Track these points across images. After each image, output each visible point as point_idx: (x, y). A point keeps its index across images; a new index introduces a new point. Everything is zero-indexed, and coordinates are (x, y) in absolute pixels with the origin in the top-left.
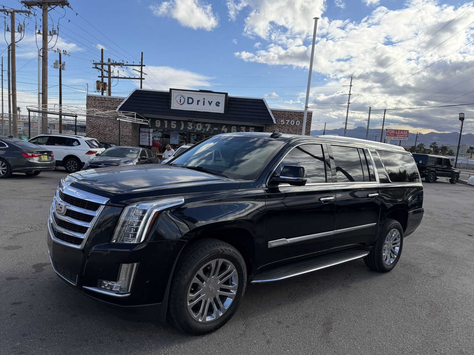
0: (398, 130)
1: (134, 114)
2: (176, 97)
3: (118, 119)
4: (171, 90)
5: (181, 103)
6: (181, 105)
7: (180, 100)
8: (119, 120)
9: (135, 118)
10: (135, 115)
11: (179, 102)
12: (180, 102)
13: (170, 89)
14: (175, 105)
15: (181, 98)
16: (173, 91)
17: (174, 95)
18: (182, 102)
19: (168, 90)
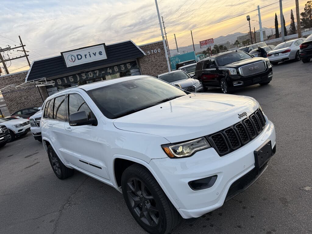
0: (207, 40)
2: (68, 57)
3: (36, 86)
4: (62, 53)
5: (73, 61)
6: (73, 62)
9: (46, 82)
10: (45, 79)
11: (71, 61)
12: (72, 60)
14: (69, 64)
15: (71, 57)
16: (64, 54)
17: (65, 56)
18: (74, 60)
19: (60, 55)
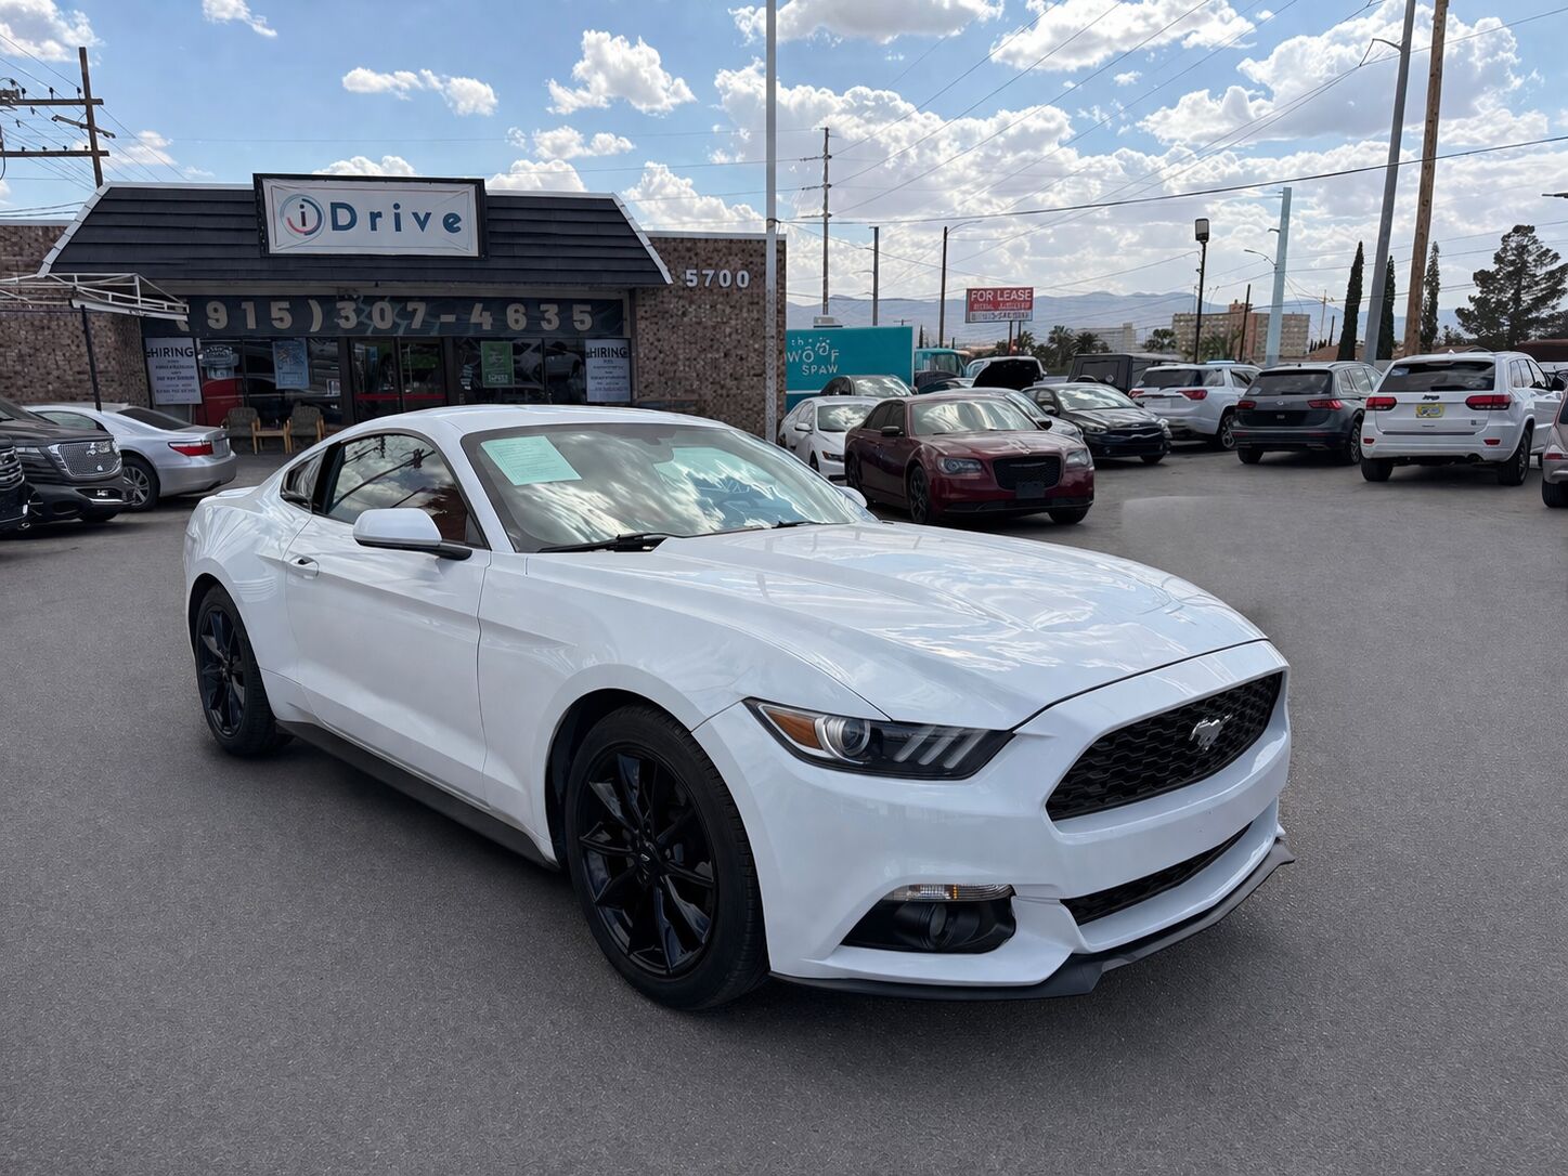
1: (132, 280)
2: (284, 206)
3: (76, 304)
4: (258, 178)
5: (307, 229)
6: (307, 233)
7: (303, 214)
8: (83, 307)
9: (139, 298)
10: (137, 283)
11: (298, 224)
12: (304, 224)
13: (254, 175)
15: (302, 207)
16: (267, 184)
18: (311, 223)
19: (247, 183)
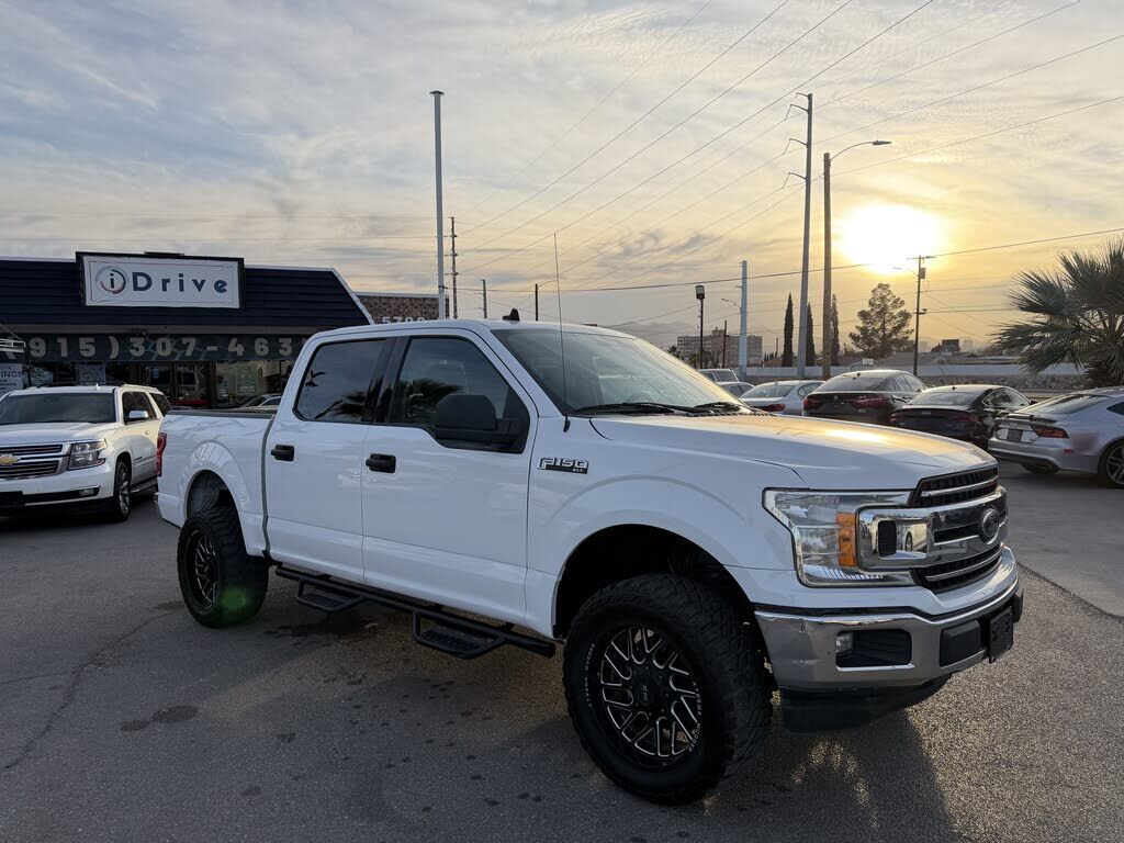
2: (100, 272)
4: (79, 255)
5: (116, 289)
6: (114, 293)
7: (112, 280)
11: (108, 285)
12: (113, 286)
13: (77, 253)
14: (97, 294)
15: (112, 275)
16: (85, 258)
17: (91, 268)
18: (118, 285)
19: (72, 257)
